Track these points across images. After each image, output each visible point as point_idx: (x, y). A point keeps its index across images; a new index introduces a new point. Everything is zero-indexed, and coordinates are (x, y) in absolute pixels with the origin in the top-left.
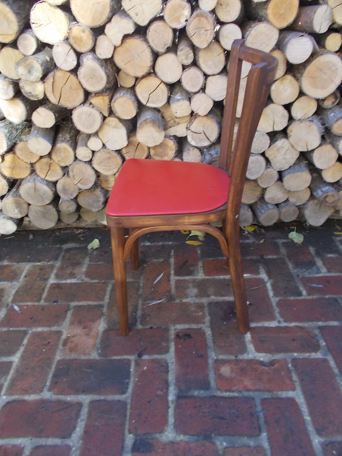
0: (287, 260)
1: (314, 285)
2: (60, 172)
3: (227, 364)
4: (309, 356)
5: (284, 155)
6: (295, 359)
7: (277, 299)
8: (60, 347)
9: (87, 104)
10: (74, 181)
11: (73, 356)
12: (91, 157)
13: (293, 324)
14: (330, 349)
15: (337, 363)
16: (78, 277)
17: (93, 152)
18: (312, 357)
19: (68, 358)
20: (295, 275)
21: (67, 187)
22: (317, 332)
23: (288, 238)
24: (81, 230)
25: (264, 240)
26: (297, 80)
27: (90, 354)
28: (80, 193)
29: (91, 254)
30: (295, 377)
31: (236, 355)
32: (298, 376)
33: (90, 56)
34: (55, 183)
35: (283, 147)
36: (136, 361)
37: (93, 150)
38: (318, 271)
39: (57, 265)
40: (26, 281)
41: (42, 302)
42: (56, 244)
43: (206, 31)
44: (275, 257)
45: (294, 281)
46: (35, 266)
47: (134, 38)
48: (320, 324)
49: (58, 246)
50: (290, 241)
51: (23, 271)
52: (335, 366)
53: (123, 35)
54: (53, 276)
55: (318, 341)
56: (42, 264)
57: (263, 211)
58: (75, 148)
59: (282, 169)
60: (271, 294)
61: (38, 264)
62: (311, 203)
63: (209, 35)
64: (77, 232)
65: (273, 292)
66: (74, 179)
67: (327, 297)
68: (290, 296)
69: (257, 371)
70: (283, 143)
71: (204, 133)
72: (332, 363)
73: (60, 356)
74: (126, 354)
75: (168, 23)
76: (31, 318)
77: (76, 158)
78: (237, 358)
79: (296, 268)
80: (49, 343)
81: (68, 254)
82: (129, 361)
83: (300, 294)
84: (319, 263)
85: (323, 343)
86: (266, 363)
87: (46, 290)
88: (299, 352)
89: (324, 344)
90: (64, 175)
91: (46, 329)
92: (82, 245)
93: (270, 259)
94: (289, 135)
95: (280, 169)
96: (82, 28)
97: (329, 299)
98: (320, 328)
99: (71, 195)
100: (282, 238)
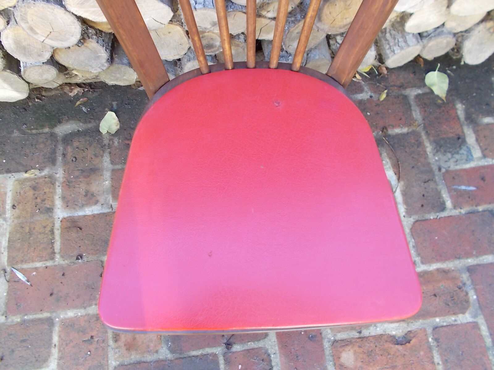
0: (424, 137)
1: (463, 187)
3: (349, 347)
4: (455, 320)
6: (436, 328)
7: (412, 220)
8: (111, 342)
10: (35, 35)
11: (134, 357)
13: (434, 267)
14: (482, 306)
15: (489, 328)
16: (102, 200)
18: (459, 322)
19: (127, 361)
20: (435, 168)
21: (25, 44)
22: (465, 276)
23: (425, 85)
24: (79, 89)
25: (386, 91)
27: (157, 352)
28: (55, 51)
29: (109, 146)
30: (437, 358)
31: (359, 331)
32: (441, 355)
36: (224, 355)
38: (469, 159)
39: (58, 176)
40: (19, 217)
41: (58, 260)
42: (43, 127)
44: (405, 130)
45: (435, 182)
46: (21, 182)
48: (471, 261)
49: (46, 130)
50: (428, 91)
51: (6, 194)
52: (488, 334)
54: (58, 203)
55: (467, 294)
56: (33, 176)
60: (402, 209)
61: (26, 175)
62: (482, 26)
64: (72, 94)
65: (405, 207)
67: (480, 208)
68: (429, 213)
69: (389, 354)
72: (484, 330)
73: (116, 360)
74: (209, 346)
76: (51, 294)
78: (362, 335)
79: (437, 152)
80: (92, 337)
81: (69, 149)
82: (215, 355)
83: (442, 207)
84: (471, 138)
85: (473, 296)
86: (399, 338)
87: (57, 233)
88: (442, 315)
89: (475, 297)
90: (8, 23)
91: (80, 312)
92: (90, 126)
93: (398, 135)
97: (484, 211)
98: (470, 270)
99: (39, 56)
100: (415, 86)
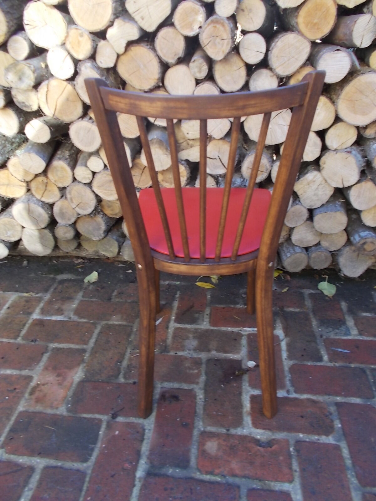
0: (311, 315)
1: (340, 350)
2: (57, 193)
3: (215, 439)
4: (318, 440)
5: (316, 190)
6: (299, 441)
7: (291, 363)
8: (27, 395)
9: (86, 119)
10: (72, 204)
11: (39, 408)
12: (91, 179)
13: (305, 396)
14: (345, 434)
15: (351, 452)
16: (66, 313)
17: (94, 173)
18: (321, 441)
19: (32, 409)
20: (317, 335)
21: (64, 211)
22: (333, 409)
23: (318, 289)
24: (82, 260)
25: (287, 288)
26: (333, 102)
27: (57, 408)
28: (78, 218)
29: (86, 289)
30: (295, 465)
31: (228, 429)
32: (300, 464)
33: (89, 64)
34: (51, 206)
35: (314, 181)
36: (108, 423)
37: (93, 170)
38: (348, 333)
39: (45, 298)
40: (8, 314)
41: (19, 340)
42: (51, 274)
43: (222, 40)
44: (297, 310)
45: (316, 343)
46: (21, 297)
47: (140, 46)
48: (339, 399)
49: (52, 276)
50: (319, 292)
51: (8, 301)
52: (348, 456)
53: (126, 42)
54: (38, 310)
55: (332, 421)
56: (29, 295)
57: (289, 255)
58: (73, 167)
59: (313, 206)
60: (284, 355)
61: (26, 294)
62: (347, 249)
63: (225, 45)
64: (76, 262)
65: (288, 353)
66: (72, 202)
67: (353, 366)
68: (308, 361)
69: (250, 452)
70: (315, 176)
71: (220, 158)
72: (345, 452)
73: (24, 407)
74: (99, 413)
75: (179, 30)
76: (3, 358)
77: (75, 179)
78: (229, 432)
79: (321, 326)
80: (15, 389)
81: (60, 286)
82: (100, 420)
83: (320, 359)
84: (350, 322)
85: (338, 425)
86: (263, 443)
87: (27, 326)
88: (306, 433)
89: (340, 426)
90: (62, 197)
91: (15, 372)
92: (79, 277)
93: (291, 312)
94: (321, 168)
95: (310, 206)
96: (80, 32)
97: (355, 368)
98: (337, 404)
99: (69, 220)
100: (310, 288)
